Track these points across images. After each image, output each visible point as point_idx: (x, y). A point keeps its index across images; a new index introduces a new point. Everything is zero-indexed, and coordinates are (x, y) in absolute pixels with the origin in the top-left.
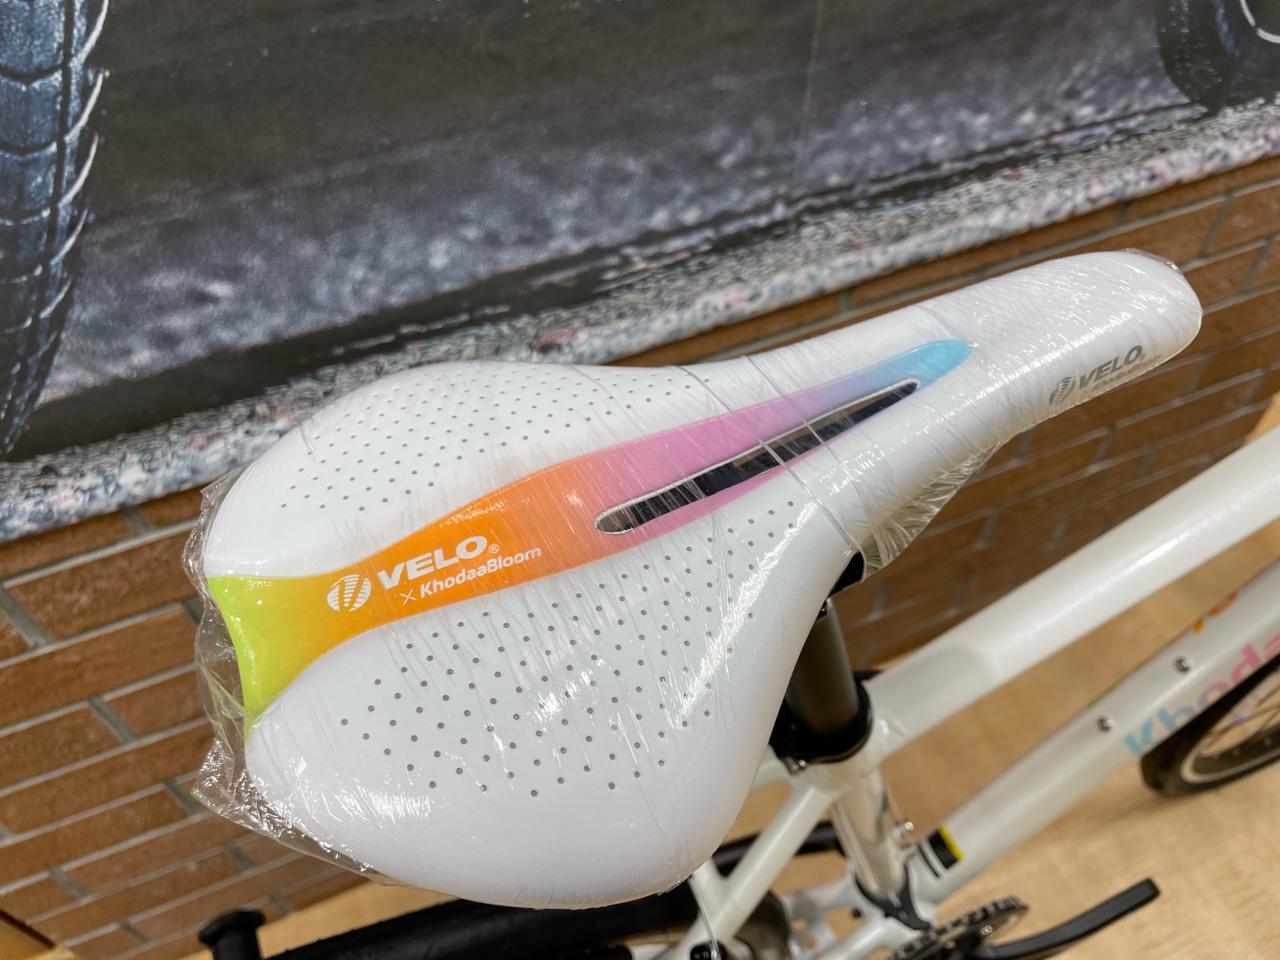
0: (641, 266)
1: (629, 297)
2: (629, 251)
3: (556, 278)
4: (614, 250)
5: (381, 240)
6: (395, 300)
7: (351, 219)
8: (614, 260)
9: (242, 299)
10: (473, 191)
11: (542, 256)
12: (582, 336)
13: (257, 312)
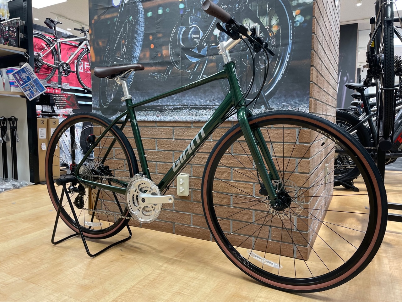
0: (166, 109)
1: (166, 113)
2: (165, 106)
3: (159, 107)
4: (164, 106)
7: (144, 96)
8: (164, 107)
9: (135, 101)
11: (158, 105)
12: (161, 116)
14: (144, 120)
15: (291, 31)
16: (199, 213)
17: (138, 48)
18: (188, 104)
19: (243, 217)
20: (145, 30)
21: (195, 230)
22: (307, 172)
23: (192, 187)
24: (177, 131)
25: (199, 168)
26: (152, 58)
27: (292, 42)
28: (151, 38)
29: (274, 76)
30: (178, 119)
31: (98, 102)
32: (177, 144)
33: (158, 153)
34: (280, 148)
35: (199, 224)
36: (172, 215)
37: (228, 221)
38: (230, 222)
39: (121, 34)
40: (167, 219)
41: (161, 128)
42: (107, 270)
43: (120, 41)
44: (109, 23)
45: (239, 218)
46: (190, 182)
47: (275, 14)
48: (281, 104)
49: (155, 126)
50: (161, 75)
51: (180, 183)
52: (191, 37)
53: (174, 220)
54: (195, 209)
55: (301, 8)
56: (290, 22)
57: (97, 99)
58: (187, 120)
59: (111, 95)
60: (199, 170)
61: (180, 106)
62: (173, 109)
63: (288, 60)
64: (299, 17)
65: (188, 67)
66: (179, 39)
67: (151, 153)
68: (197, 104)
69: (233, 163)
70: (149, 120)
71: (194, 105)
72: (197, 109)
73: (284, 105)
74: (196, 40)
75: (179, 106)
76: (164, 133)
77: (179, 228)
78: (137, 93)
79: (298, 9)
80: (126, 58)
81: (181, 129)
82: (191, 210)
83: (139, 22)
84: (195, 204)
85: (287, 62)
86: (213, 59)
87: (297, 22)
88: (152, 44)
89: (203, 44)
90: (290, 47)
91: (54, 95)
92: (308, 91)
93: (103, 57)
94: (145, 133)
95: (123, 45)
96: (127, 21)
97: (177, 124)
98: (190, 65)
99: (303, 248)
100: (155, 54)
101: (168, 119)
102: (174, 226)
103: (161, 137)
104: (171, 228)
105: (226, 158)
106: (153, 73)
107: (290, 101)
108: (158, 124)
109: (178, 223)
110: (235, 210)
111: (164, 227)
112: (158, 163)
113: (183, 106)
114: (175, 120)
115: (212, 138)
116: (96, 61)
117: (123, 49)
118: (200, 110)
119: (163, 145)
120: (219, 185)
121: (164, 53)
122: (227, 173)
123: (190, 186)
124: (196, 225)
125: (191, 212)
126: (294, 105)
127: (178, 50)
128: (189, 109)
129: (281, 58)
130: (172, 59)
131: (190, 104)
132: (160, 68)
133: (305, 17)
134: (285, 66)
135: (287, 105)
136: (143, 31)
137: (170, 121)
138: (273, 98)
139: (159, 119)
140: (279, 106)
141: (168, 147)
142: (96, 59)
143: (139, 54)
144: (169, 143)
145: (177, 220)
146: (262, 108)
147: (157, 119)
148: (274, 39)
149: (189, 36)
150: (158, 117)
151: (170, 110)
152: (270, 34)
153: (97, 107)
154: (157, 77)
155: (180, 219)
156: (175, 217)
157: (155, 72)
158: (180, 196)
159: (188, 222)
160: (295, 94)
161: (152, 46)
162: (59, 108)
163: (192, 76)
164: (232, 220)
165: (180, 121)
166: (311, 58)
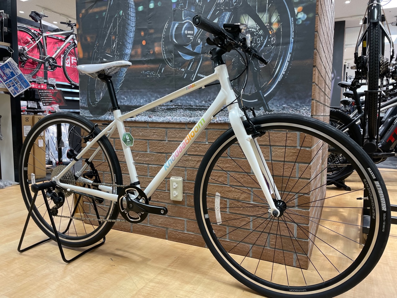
0: (159, 109)
1: (158, 113)
5: (138, 98)
6: (137, 105)
7: (136, 95)
9: (126, 100)
10: (145, 95)
12: (154, 117)
13: (127, 102)
14: (135, 120)
15: (292, 29)
16: (193, 219)
17: (129, 45)
18: (183, 104)
19: (240, 223)
20: (136, 26)
21: (189, 236)
22: (309, 178)
23: (186, 192)
24: (170, 132)
25: (193, 171)
26: (144, 55)
27: (294, 41)
28: (142, 33)
29: (274, 76)
30: (172, 120)
31: (86, 101)
32: (170, 147)
33: (150, 156)
34: (280, 152)
35: (193, 230)
36: (165, 221)
37: (223, 227)
38: (226, 229)
39: (111, 29)
40: (159, 225)
41: (153, 129)
42: (97, 283)
43: (110, 37)
44: (97, 17)
45: (236, 224)
46: (184, 186)
47: (276, 11)
48: (282, 106)
49: (147, 127)
50: (154, 73)
51: (174, 187)
52: (184, 33)
53: (167, 225)
54: (189, 214)
55: (304, 5)
56: (291, 20)
57: (85, 98)
58: (181, 121)
59: (101, 93)
60: (194, 174)
61: (174, 107)
62: (166, 110)
63: (289, 60)
64: (301, 14)
65: (182, 65)
66: (172, 36)
67: (143, 156)
68: (192, 104)
69: (230, 167)
70: (140, 120)
71: (189, 106)
72: (192, 110)
73: (284, 107)
74: (189, 36)
75: (172, 106)
76: (156, 135)
77: (172, 233)
78: (128, 92)
79: (300, 6)
80: (116, 55)
81: (175, 130)
82: (184, 216)
83: (130, 16)
84: (189, 209)
85: (288, 61)
86: (208, 57)
87: (299, 20)
88: (144, 41)
89: (198, 41)
90: (291, 46)
91: (39, 91)
92: (310, 93)
93: (91, 53)
94: (136, 134)
95: (114, 41)
96: (117, 16)
97: (171, 125)
98: (184, 63)
99: (303, 256)
100: (147, 51)
101: (161, 119)
102: (167, 231)
103: (153, 139)
104: (163, 234)
105: (223, 161)
106: (145, 71)
107: (290, 103)
108: (150, 125)
109: (170, 229)
110: (231, 216)
111: (157, 233)
112: (150, 166)
113: (176, 107)
114: (169, 121)
115: (207, 141)
116: (83, 57)
117: (113, 46)
118: (195, 111)
119: (155, 147)
120: (215, 189)
121: (156, 50)
122: (224, 177)
123: (184, 190)
124: (190, 231)
125: (185, 217)
126: (295, 108)
127: (171, 47)
128: (184, 110)
129: (282, 58)
130: (165, 56)
131: (184, 105)
132: (152, 66)
133: (307, 15)
134: (286, 66)
135: (288, 107)
136: (134, 27)
137: (163, 122)
138: (272, 99)
139: (152, 119)
140: (279, 108)
141: (160, 149)
142: (84, 55)
143: (130, 51)
144: (162, 145)
145: (170, 225)
146: (261, 110)
147: (149, 119)
148: (274, 37)
149: (183, 32)
150: (150, 117)
151: (163, 110)
152: (270, 32)
153: (85, 106)
154: (150, 75)
155: (173, 224)
156: (168, 222)
157: (147, 71)
158: (173, 201)
159: (181, 227)
160: (296, 96)
161: (144, 43)
162: (44, 104)
163: (186, 75)
164: (228, 226)
165: (173, 122)
166: (314, 59)
